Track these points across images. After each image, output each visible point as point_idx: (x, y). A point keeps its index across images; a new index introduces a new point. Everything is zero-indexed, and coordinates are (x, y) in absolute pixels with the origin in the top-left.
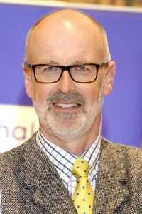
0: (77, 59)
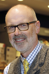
0: (20, 22)
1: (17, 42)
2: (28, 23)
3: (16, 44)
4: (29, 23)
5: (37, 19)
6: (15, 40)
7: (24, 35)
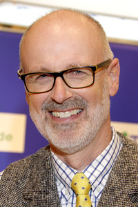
1: (55, 122)
2: (95, 67)
3: (54, 126)
4: (98, 66)
5: (114, 55)
6: (48, 114)
7: (81, 98)
